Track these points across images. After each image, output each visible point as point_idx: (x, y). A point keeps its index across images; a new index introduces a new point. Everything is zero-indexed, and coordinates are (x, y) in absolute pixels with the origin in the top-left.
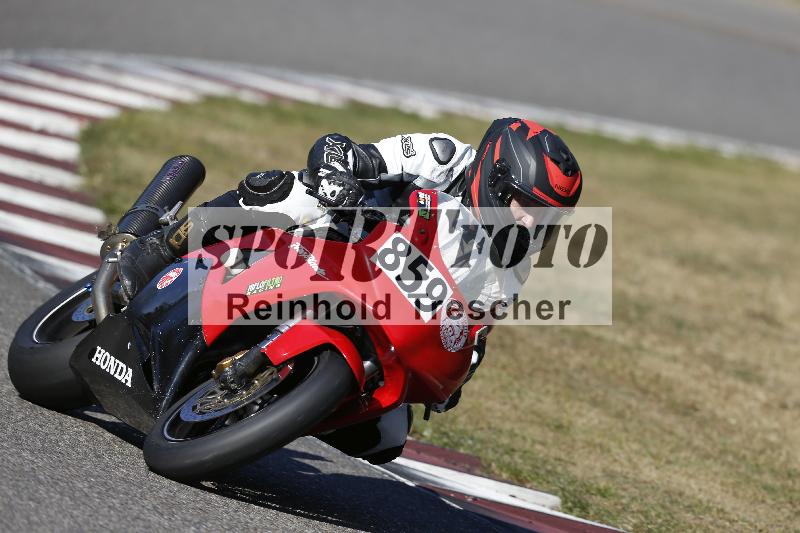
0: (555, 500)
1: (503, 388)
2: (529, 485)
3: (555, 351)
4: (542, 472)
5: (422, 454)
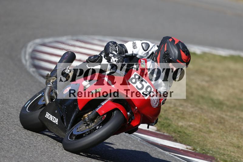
1: (221, 135)
3: (237, 124)
5: (197, 156)
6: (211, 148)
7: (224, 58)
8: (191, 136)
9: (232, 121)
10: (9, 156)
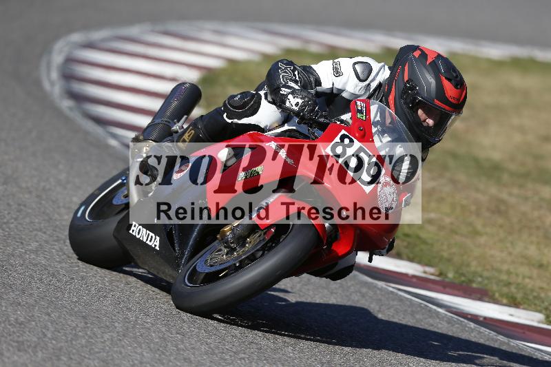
0: (540, 316)
1: (501, 241)
2: (522, 307)
3: (536, 214)
4: (531, 297)
6: (479, 269)
7: (499, 64)
8: (432, 245)
9: (525, 208)
10: (27, 303)
